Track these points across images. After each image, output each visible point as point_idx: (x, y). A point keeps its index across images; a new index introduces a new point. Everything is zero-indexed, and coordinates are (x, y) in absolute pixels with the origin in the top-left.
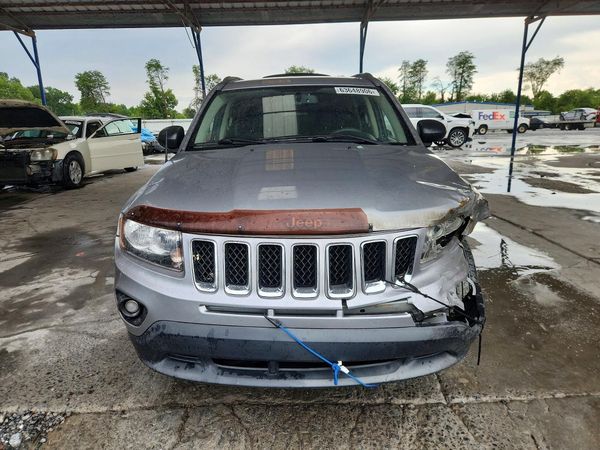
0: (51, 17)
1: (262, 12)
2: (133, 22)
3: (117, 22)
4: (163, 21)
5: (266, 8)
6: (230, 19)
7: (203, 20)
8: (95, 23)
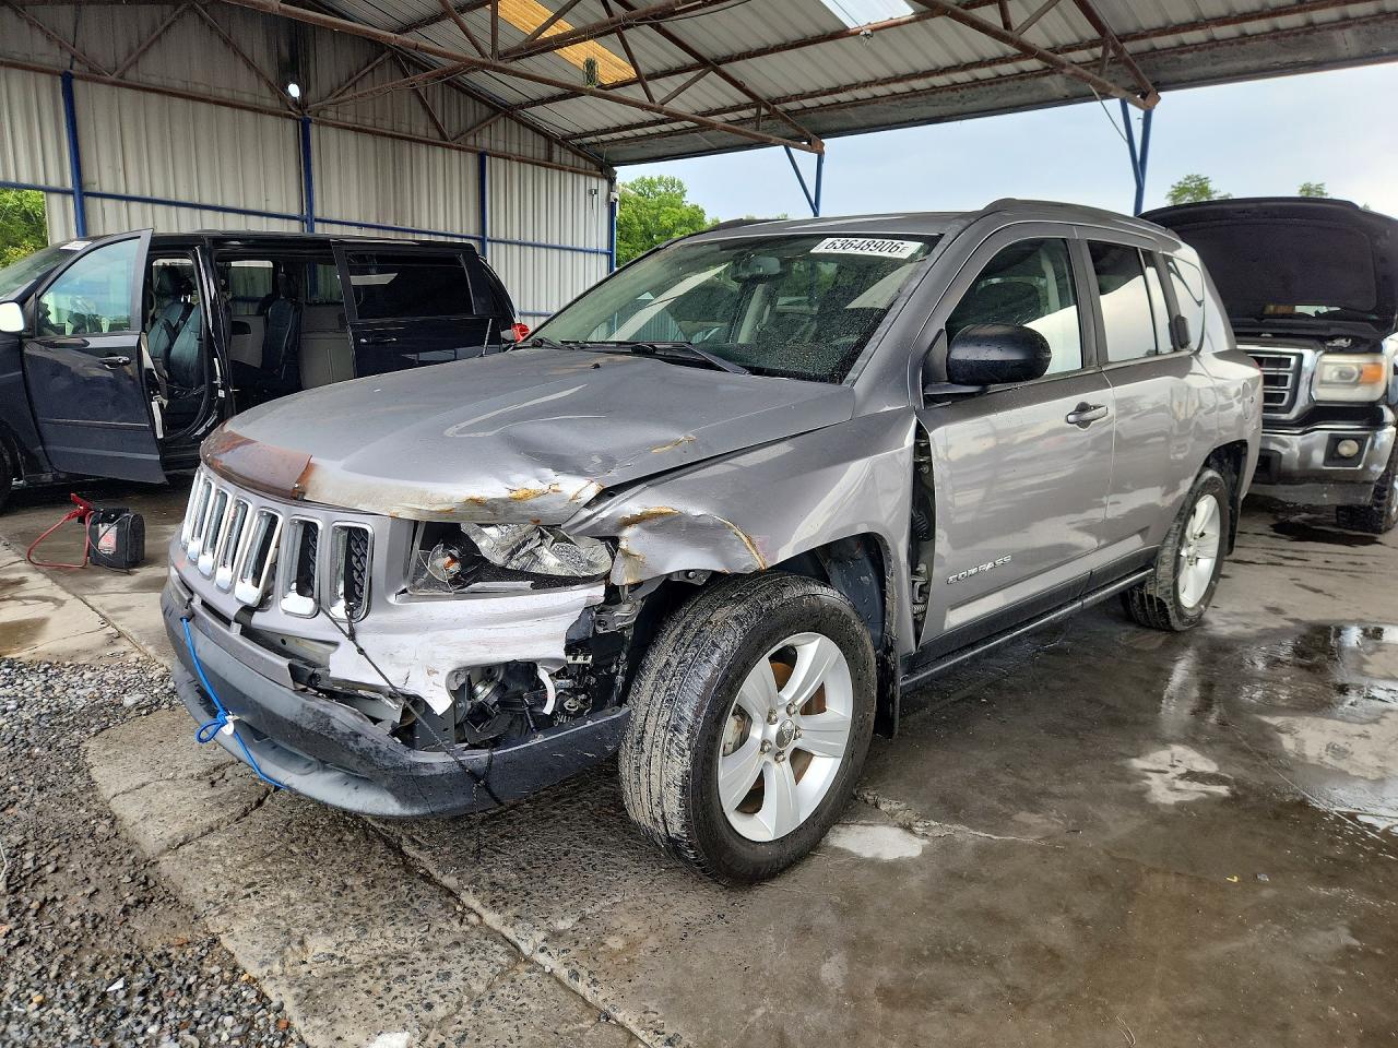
0: (850, 112)
1: (1337, 35)
2: (1002, 101)
3: (969, 106)
4: (1066, 92)
5: (1345, 22)
6: (1240, 65)
7: (1164, 76)
8: (925, 115)
